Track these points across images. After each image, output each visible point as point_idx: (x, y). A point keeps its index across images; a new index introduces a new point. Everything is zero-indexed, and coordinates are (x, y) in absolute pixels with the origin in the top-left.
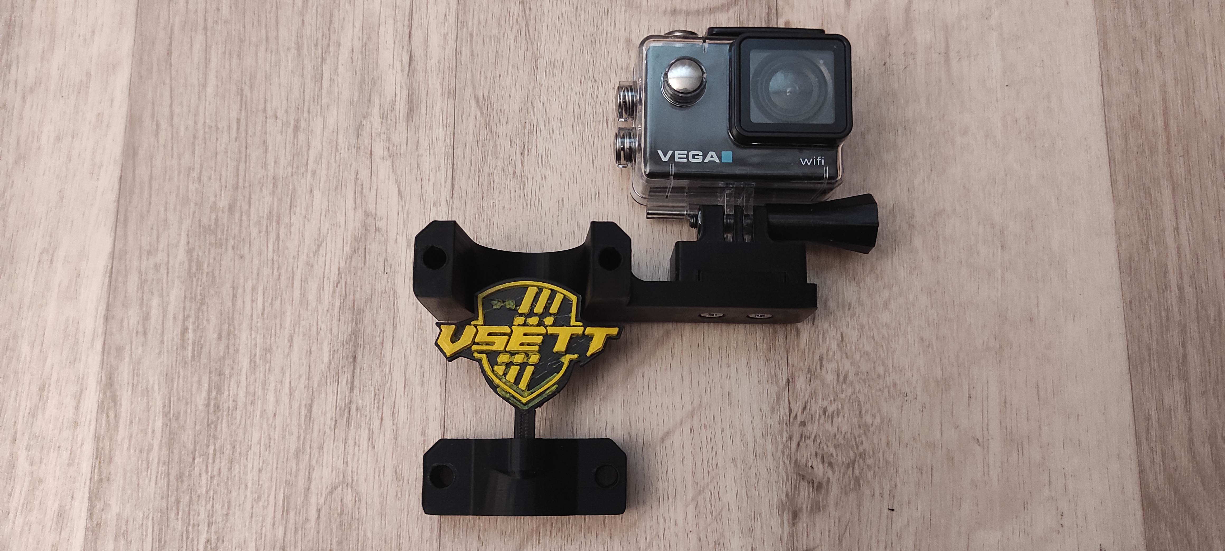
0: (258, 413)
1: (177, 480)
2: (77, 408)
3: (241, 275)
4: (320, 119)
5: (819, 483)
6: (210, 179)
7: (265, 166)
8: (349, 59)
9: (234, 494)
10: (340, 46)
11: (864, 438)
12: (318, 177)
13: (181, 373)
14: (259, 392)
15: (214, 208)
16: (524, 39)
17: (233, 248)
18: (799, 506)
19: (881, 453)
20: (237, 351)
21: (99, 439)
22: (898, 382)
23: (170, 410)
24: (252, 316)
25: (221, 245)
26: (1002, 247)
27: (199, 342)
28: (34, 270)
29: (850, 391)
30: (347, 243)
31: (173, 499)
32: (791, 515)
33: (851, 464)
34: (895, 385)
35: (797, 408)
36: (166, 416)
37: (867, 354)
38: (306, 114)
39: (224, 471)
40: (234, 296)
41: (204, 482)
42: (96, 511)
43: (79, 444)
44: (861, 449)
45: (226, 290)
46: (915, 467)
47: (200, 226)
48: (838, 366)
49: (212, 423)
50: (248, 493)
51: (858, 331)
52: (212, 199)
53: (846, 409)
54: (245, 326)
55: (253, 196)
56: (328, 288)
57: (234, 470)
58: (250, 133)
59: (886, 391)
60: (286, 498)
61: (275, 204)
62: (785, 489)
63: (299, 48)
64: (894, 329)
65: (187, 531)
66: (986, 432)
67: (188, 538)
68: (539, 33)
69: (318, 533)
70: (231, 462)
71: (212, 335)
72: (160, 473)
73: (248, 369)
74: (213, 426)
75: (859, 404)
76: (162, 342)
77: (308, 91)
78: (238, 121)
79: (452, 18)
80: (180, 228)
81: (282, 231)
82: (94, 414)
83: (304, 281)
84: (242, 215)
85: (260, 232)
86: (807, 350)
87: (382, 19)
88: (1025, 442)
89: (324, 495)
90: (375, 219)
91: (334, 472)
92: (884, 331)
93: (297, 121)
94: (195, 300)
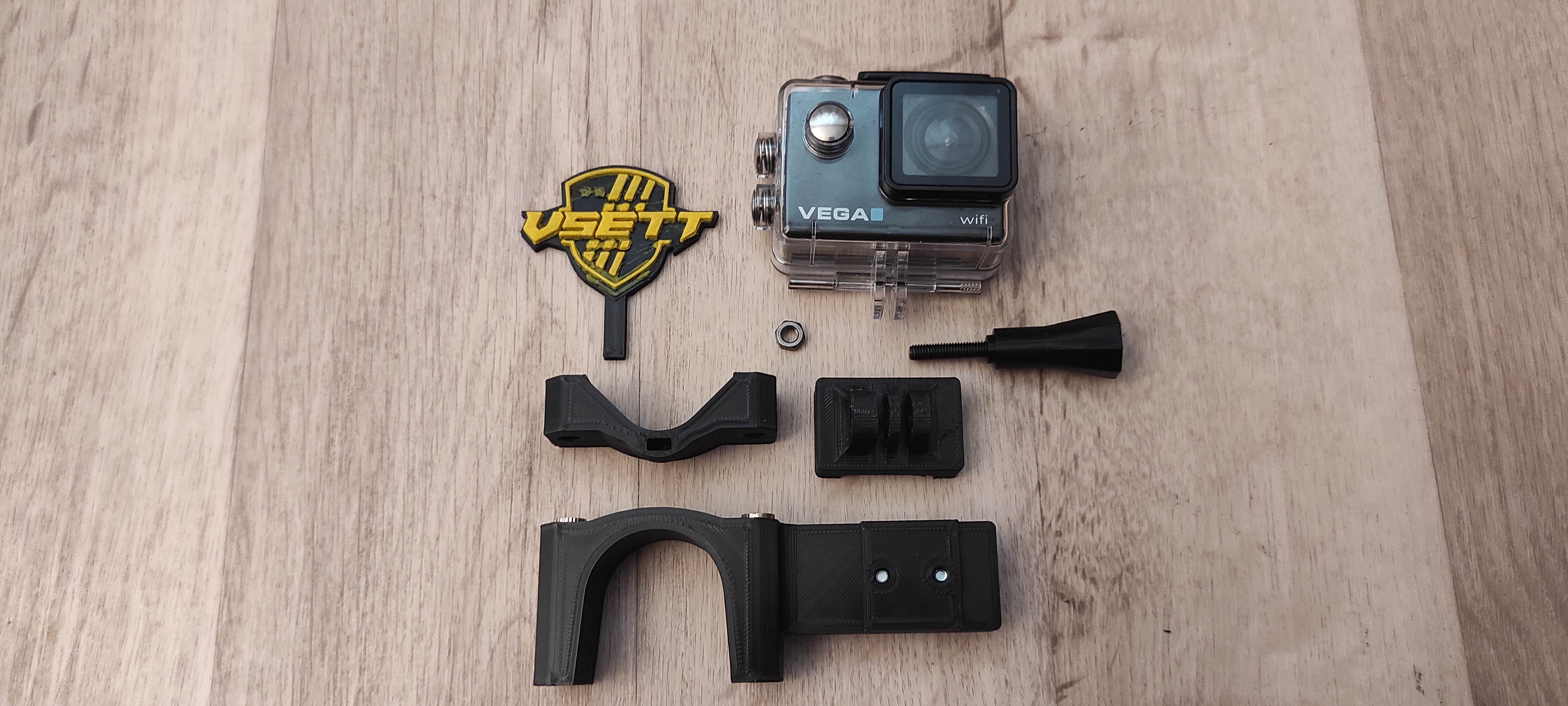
0: (418, 537)
1: (322, 619)
2: (202, 537)
3: (396, 378)
4: (484, 199)
5: (1081, 602)
6: (359, 267)
7: (422, 251)
8: (518, 130)
9: (391, 633)
10: (506, 114)
11: (1130, 547)
12: (484, 264)
13: (326, 493)
14: (419, 512)
15: (363, 300)
16: (717, 103)
17: (386, 346)
18: (1059, 629)
19: (1152, 563)
20: (392, 465)
21: (228, 572)
22: (1166, 483)
23: (313, 536)
24: (408, 425)
25: (372, 342)
26: (1278, 325)
27: (346, 455)
28: (151, 377)
29: (1111, 494)
30: (519, 338)
31: (318, 641)
32: (1050, 641)
33: (1117, 580)
34: (1163, 485)
35: (1050, 515)
36: (308, 543)
37: (1130, 450)
38: (468, 193)
39: (379, 607)
40: (388, 402)
41: (354, 620)
42: (225, 658)
43: (205, 579)
44: (1128, 561)
45: (379, 396)
46: (1192, 580)
47: (347, 322)
48: (1096, 466)
49: (363, 550)
50: (408, 632)
51: (1117, 425)
52: (361, 291)
53: (1108, 515)
54: (401, 437)
55: (408, 286)
56: (498, 390)
57: (390, 605)
58: (404, 215)
59: (1153, 493)
60: (453, 637)
61: (435, 294)
62: (1041, 611)
63: (459, 118)
64: (1159, 421)
65: (335, 680)
66: (1272, 539)
67: (335, 688)
68: (735, 96)
69: (491, 677)
70: (386, 595)
71: (362, 448)
72: (301, 611)
73: (406, 485)
74: (364, 554)
75: (1123, 510)
76: (304, 456)
77: (470, 167)
78: (391, 202)
79: (634, 82)
80: (323, 324)
81: (443, 325)
82: (222, 543)
83: (470, 382)
84: (395, 309)
85: (417, 327)
86: (1059, 449)
87: (555, 85)
88: (1319, 548)
89: (497, 633)
90: (551, 309)
91: (509, 603)
92: (1148, 425)
93: (459, 201)
94: (342, 408)
